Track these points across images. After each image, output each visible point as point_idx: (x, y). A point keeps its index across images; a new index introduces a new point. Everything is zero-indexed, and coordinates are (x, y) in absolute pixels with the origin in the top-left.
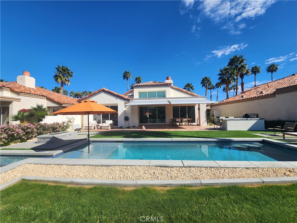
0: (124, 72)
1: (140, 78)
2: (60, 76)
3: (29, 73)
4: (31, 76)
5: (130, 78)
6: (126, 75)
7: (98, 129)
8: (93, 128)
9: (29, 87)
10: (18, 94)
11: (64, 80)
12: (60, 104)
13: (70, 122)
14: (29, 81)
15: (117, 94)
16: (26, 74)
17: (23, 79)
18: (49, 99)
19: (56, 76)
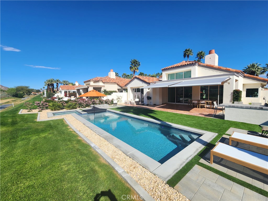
0: (184, 51)
1: (202, 52)
2: (133, 67)
5: (191, 55)
6: (186, 53)
7: (131, 104)
8: (128, 103)
9: (112, 78)
10: (104, 83)
11: (134, 69)
12: (122, 87)
13: (119, 99)
14: (112, 75)
15: (142, 79)
16: (111, 71)
17: (110, 74)
18: (118, 84)
19: (131, 67)
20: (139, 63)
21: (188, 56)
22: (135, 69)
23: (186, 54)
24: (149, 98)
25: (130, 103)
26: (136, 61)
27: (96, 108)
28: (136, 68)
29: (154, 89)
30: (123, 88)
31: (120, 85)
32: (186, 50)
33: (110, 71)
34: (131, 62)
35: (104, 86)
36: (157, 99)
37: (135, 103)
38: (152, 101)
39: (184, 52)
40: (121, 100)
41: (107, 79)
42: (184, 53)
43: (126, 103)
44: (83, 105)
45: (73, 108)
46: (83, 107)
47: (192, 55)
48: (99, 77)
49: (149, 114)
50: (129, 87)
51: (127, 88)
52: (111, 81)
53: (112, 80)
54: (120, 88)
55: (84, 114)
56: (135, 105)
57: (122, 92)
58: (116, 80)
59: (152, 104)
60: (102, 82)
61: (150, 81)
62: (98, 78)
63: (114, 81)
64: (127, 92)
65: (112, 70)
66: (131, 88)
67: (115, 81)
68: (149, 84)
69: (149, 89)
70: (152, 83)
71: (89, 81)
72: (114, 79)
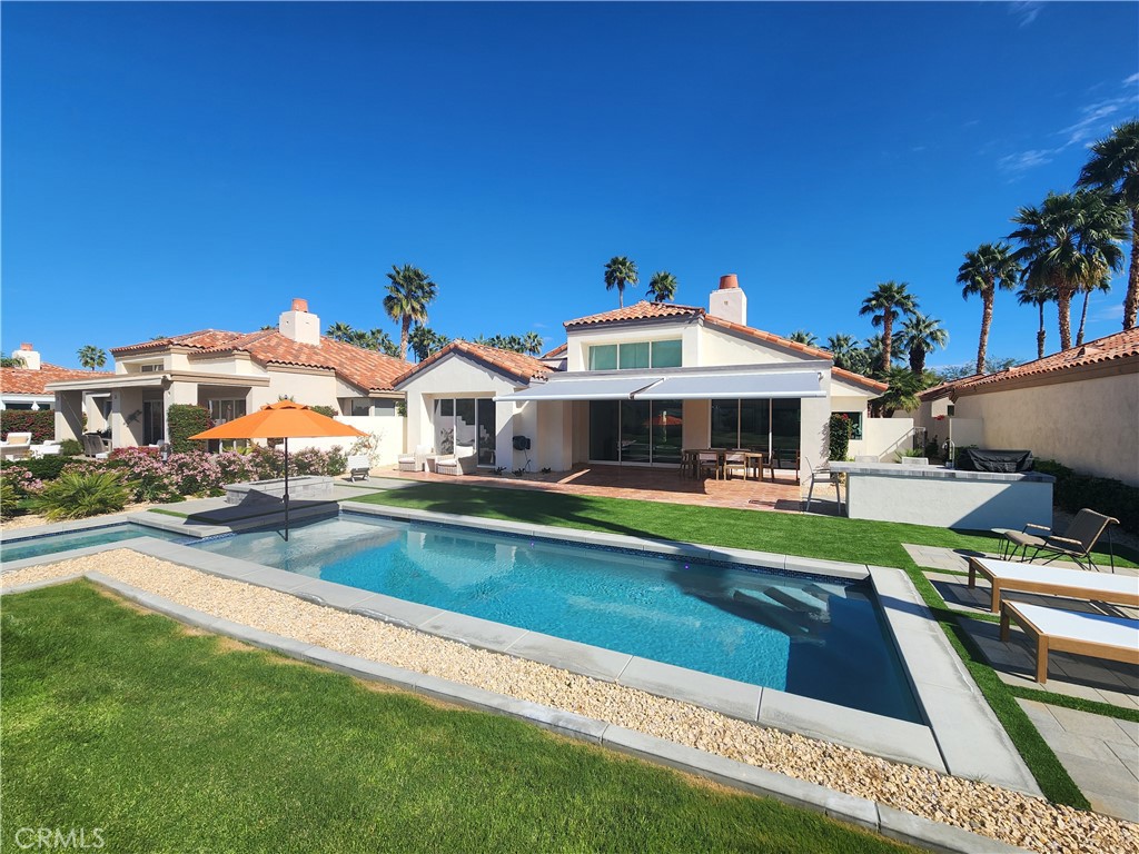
0: (609, 262)
1: (667, 277)
2: (399, 300)
3: (304, 304)
4: (311, 311)
5: (631, 281)
6: (615, 271)
7: (432, 471)
8: (418, 467)
9: (304, 342)
10: (265, 367)
11: (408, 309)
12: (365, 391)
13: (365, 446)
14: (304, 327)
15: (491, 360)
16: (297, 307)
17: (291, 322)
18: (340, 376)
19: (390, 298)
20: (431, 284)
21: (621, 285)
22: (413, 308)
23: (615, 276)
24: (521, 443)
25: (427, 469)
26: (418, 275)
27: (265, 499)
28: (418, 307)
29: (543, 406)
30: (371, 395)
31: (357, 379)
32: (615, 261)
33: (290, 308)
34: (390, 276)
35: (265, 382)
36: (556, 448)
37: (459, 465)
38: (535, 457)
39: (609, 266)
40: (377, 452)
41: (278, 344)
42: (607, 269)
43: (406, 467)
44: (164, 488)
45: (105, 506)
46: (164, 496)
47: (634, 281)
48: (220, 335)
49: (576, 514)
50: (415, 392)
51: (403, 397)
52: (303, 358)
53: (306, 350)
54: (355, 394)
55: (213, 538)
56: (459, 475)
57: (365, 412)
58: (326, 352)
59: (535, 467)
60: (254, 359)
61: (529, 372)
62: (214, 337)
63: (316, 357)
64: (403, 413)
65: (301, 303)
66: (427, 397)
67: (322, 359)
68: (522, 381)
69: (519, 403)
70: (537, 380)
71: (162, 348)
72: (313, 347)
